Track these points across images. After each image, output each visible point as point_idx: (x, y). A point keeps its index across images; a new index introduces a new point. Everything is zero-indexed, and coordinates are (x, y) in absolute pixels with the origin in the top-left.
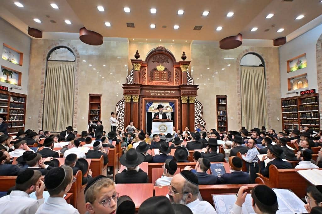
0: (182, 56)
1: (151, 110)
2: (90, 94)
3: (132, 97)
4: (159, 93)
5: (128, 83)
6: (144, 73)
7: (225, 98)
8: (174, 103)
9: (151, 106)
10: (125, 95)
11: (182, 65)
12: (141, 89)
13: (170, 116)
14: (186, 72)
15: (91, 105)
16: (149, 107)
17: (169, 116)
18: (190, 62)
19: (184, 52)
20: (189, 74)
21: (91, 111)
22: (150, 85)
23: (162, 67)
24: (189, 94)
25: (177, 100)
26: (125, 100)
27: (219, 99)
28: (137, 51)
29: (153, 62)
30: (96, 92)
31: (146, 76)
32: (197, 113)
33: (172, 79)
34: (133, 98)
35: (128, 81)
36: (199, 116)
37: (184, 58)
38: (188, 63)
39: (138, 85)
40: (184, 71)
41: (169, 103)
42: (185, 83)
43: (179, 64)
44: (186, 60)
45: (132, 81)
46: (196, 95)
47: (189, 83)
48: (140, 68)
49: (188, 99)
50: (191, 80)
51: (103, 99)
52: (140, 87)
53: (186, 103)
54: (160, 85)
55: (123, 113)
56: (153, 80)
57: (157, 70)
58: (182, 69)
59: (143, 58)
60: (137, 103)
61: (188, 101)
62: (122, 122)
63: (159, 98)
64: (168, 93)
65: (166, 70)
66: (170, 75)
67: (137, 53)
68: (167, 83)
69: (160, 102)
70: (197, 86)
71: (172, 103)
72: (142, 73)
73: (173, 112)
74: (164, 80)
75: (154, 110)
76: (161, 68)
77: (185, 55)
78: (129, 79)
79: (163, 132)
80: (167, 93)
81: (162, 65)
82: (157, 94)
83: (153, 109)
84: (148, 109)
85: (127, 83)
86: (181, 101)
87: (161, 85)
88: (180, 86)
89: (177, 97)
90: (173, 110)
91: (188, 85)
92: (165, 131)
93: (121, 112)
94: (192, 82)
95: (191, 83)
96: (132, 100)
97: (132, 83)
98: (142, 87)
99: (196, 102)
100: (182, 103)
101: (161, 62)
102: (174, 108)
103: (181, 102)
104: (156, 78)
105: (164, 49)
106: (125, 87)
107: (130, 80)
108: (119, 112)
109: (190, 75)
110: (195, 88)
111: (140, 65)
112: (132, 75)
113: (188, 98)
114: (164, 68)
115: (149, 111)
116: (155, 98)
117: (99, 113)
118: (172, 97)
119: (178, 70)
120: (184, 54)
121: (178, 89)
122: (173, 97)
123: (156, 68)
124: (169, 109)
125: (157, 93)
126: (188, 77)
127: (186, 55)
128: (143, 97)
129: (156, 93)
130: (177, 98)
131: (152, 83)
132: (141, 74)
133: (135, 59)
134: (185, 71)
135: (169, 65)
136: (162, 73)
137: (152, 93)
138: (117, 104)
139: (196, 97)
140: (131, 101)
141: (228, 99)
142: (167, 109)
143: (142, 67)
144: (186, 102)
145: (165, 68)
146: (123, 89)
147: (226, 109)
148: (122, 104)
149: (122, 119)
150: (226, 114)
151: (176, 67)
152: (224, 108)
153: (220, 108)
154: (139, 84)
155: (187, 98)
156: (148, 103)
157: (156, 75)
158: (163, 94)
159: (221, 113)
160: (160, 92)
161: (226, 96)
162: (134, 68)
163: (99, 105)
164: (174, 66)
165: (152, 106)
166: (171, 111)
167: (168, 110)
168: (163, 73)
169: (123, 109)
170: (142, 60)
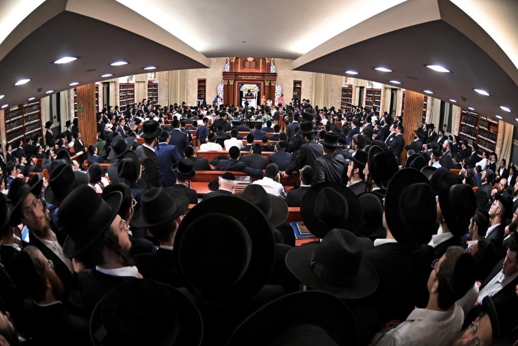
2: (198, 79)
7: (300, 83)
8: (260, 84)
10: (223, 79)
12: (235, 75)
13: (257, 94)
20: (272, 63)
21: (199, 91)
22: (242, 72)
24: (270, 79)
25: (262, 82)
26: (223, 82)
27: (296, 83)
30: (202, 77)
32: (278, 92)
39: (233, 73)
41: (256, 84)
42: (268, 71)
46: (275, 80)
47: (272, 70)
51: (207, 82)
54: (249, 72)
56: (244, 68)
57: (247, 61)
61: (270, 84)
63: (248, 81)
64: (255, 78)
65: (254, 61)
66: (258, 64)
68: (254, 71)
71: (258, 85)
72: (236, 62)
73: (259, 91)
74: (253, 68)
76: (250, 59)
78: (226, 67)
82: (247, 79)
86: (265, 83)
91: (271, 72)
93: (221, 91)
96: (228, 82)
99: (277, 84)
100: (266, 85)
102: (260, 88)
104: (246, 67)
110: (275, 75)
112: (229, 64)
114: (253, 59)
115: (241, 90)
117: (205, 92)
119: (264, 61)
121: (263, 75)
122: (259, 81)
123: (247, 59)
124: (256, 89)
125: (247, 77)
128: (237, 81)
134: (269, 62)
137: (244, 77)
138: (218, 85)
141: (303, 84)
142: (254, 89)
144: (268, 84)
147: (300, 91)
148: (222, 85)
150: (300, 95)
153: (296, 89)
154: (234, 71)
155: (270, 82)
157: (247, 64)
158: (251, 79)
159: (297, 94)
161: (301, 81)
163: (205, 86)
165: (243, 86)
168: (252, 63)
169: (222, 89)
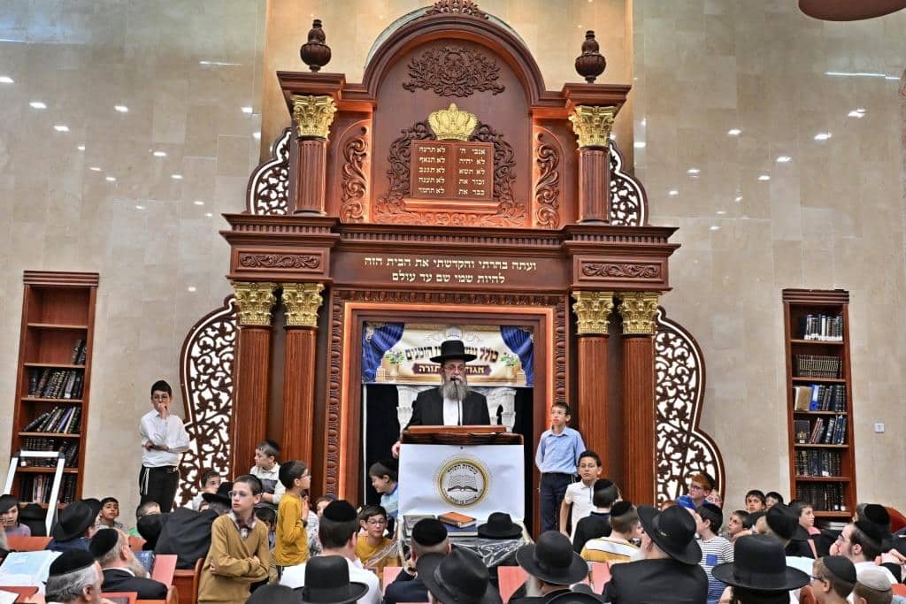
0: (580, 53)
1: (393, 373)
2: (28, 275)
3: (278, 293)
4: (443, 271)
5: (257, 209)
6: (353, 151)
7: (834, 307)
8: (532, 329)
9: (391, 345)
10: (236, 280)
11: (579, 109)
12: (337, 248)
13: (510, 408)
14: (605, 150)
15: (34, 339)
16: (381, 353)
17: (500, 409)
18: (626, 90)
19: (590, 35)
20: (617, 158)
21: (30, 376)
22: (390, 223)
23: (461, 117)
24: (620, 279)
25: (549, 311)
26: (236, 309)
27: (801, 309)
28: (317, 24)
29: (408, 87)
30: (65, 262)
31: (367, 172)
32: (671, 393)
33: (518, 188)
34: (284, 296)
35: (257, 196)
36: (681, 414)
37: (590, 65)
38: (616, 96)
39: (317, 222)
40: (589, 143)
41: (503, 329)
42: (597, 216)
43: (560, 99)
44: (600, 80)
45: (285, 198)
46: (661, 287)
47: (621, 215)
48: (330, 122)
49: (615, 309)
50: (634, 199)
51: (106, 306)
52: (329, 234)
53: (604, 330)
54: (446, 224)
55: (223, 387)
56: (406, 193)
57: (430, 135)
58: (577, 132)
59: (350, 63)
60: (309, 328)
61: (616, 318)
62: (216, 442)
63: (440, 301)
64: (497, 271)
66: (511, 163)
67: (317, 34)
68: (487, 215)
69: (451, 326)
70: (671, 231)
71: (518, 334)
72: (344, 151)
73: (522, 384)
74: (471, 196)
75: (411, 373)
76: (452, 122)
77: (596, 48)
78: (262, 186)
79: (462, 504)
80: (492, 271)
81: (460, 108)
82: (427, 278)
83: (407, 368)
84: (374, 367)
85: (253, 213)
86: (574, 317)
87: (454, 224)
88: (566, 233)
89: (546, 297)
90: (522, 373)
91: (615, 223)
92: (474, 502)
93: (215, 383)
94: (638, 209)
95: (634, 216)
96: (278, 309)
97: (280, 212)
98: (341, 238)
99: (662, 329)
100: (580, 331)
101: (456, 89)
103: (574, 327)
104: (425, 185)
105: (477, 12)
106: (238, 231)
107: (273, 195)
108: (198, 382)
109: (629, 169)
110: (658, 242)
111: (330, 106)
112: (284, 165)
113: (617, 302)
114: (473, 123)
115: (381, 379)
116: (416, 300)
117: (82, 389)
118: (521, 299)
119: (559, 140)
120: (590, 45)
121: (557, 246)
122: (526, 298)
123: (426, 124)
124: (498, 369)
125: (432, 269)
126: (614, 177)
127: (602, 52)
128: (348, 297)
129: (425, 270)
130: (550, 303)
131: (398, 210)
132: (339, 158)
133: (305, 68)
134: (597, 141)
135: (502, 106)
136: (460, 155)
137: (401, 268)
138: (193, 337)
139: (664, 300)
140: (273, 320)
142: (487, 369)
143: (342, 116)
144: (601, 327)
145: (480, 125)
146: (226, 246)
147: (843, 371)
148: (223, 332)
149: (216, 427)
150: (847, 405)
151: (541, 122)
152: (831, 364)
153: (808, 363)
154: (323, 214)
155: (611, 305)
156: (378, 330)
157: (425, 160)
158: (465, 280)
159: (815, 397)
160: (447, 263)
161: (844, 295)
162: (295, 123)
163: (81, 339)
164: (531, 114)
165: (400, 346)
166: (514, 380)
167: (492, 374)
168: (469, 154)
169: (227, 365)
170: (342, 77)
